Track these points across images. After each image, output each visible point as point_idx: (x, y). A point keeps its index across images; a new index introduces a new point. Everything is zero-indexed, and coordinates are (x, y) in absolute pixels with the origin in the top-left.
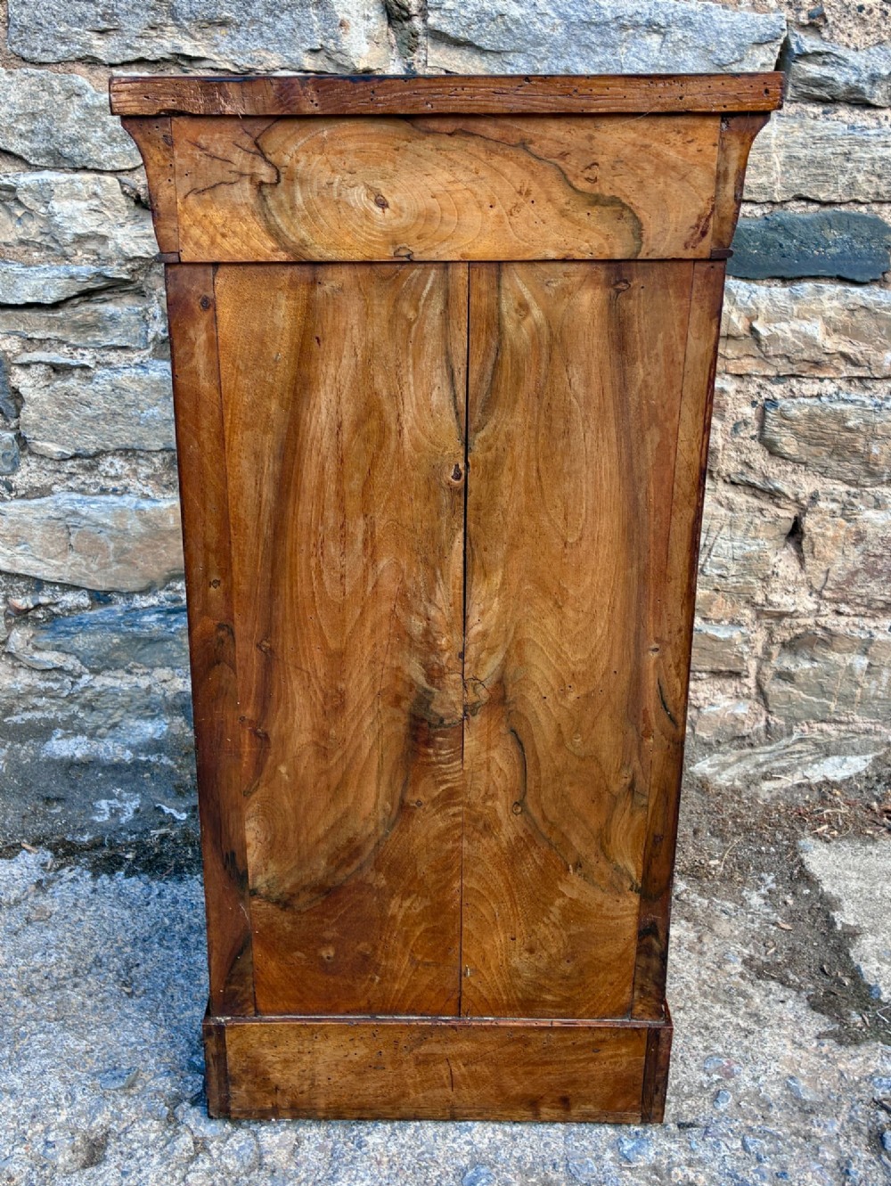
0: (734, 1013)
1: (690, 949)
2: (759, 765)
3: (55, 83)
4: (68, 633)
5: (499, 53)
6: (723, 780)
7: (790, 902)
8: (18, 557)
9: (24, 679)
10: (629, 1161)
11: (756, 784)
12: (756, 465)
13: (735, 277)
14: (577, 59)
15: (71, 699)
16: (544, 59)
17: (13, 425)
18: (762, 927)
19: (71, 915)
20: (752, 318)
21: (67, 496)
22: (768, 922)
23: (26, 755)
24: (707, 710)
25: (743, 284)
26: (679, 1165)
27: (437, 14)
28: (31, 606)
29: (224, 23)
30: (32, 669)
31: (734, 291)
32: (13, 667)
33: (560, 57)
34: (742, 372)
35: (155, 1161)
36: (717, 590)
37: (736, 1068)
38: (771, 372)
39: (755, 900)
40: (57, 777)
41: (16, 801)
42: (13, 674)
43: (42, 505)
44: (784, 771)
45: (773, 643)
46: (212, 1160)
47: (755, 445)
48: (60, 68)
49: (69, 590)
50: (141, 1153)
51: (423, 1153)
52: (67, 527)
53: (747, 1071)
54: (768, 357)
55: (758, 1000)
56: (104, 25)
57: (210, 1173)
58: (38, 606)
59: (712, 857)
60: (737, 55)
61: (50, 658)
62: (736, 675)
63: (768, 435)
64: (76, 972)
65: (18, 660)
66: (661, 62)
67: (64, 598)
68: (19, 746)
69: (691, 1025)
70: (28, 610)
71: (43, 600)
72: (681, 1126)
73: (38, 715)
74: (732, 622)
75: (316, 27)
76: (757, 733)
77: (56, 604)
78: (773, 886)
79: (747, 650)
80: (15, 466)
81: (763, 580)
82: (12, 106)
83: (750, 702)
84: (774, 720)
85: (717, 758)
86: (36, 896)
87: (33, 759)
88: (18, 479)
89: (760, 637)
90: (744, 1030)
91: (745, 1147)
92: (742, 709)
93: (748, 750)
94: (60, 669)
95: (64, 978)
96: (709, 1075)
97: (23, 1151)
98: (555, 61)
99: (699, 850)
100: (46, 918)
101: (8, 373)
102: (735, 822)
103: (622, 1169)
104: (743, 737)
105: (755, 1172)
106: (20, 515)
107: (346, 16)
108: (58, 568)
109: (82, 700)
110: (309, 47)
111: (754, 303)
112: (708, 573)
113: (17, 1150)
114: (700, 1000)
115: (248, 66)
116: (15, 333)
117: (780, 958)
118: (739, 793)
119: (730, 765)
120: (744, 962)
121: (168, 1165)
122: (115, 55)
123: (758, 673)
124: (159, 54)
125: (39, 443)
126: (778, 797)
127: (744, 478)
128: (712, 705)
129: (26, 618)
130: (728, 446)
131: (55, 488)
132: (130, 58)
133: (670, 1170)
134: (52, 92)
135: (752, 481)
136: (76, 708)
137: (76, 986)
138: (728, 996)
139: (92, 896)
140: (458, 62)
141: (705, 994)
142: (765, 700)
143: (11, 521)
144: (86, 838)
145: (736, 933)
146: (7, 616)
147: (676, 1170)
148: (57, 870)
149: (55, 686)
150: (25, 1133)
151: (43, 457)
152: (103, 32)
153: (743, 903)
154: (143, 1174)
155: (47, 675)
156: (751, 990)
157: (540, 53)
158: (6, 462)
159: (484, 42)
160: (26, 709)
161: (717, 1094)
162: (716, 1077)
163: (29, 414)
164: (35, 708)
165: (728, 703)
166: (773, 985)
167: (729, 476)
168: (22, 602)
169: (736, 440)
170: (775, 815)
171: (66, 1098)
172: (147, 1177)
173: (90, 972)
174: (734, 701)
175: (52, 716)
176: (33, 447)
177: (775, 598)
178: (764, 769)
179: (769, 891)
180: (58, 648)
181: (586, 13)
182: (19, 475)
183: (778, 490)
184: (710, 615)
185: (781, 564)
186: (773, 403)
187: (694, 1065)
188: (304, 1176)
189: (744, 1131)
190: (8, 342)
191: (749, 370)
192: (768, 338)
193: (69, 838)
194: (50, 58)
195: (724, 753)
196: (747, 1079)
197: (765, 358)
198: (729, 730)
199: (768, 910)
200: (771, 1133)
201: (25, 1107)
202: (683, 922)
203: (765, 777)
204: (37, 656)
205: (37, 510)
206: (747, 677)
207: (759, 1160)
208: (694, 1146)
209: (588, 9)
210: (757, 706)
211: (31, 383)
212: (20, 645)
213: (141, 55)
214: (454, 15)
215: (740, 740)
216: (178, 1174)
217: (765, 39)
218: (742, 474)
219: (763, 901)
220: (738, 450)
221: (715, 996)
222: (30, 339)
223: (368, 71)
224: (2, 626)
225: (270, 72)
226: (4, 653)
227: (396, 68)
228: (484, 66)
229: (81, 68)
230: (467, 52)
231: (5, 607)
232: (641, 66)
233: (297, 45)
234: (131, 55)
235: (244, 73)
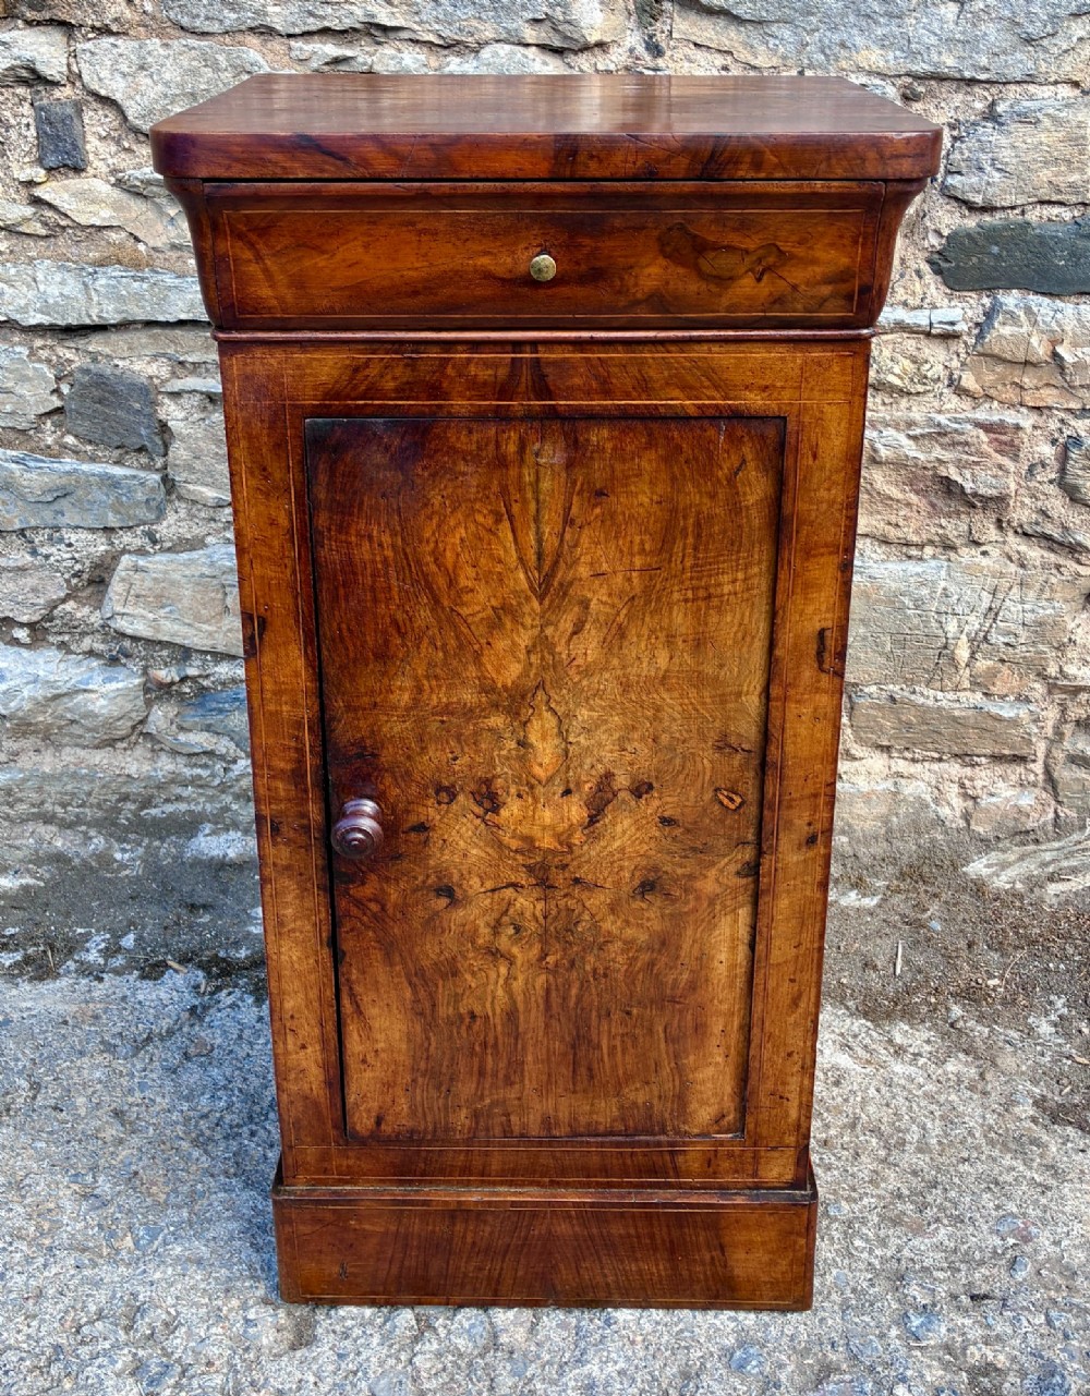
0: (1027, 1163)
1: (971, 1088)
2: (1045, 865)
3: (221, 58)
4: (221, 711)
5: (760, 23)
6: (1001, 882)
7: (1086, 1031)
8: (162, 622)
9: (166, 765)
10: (918, 1339)
11: (1041, 887)
12: (1054, 514)
13: (1037, 293)
14: (855, 31)
15: (223, 788)
16: (813, 31)
17: (159, 465)
18: (1054, 1061)
19: (236, 1048)
20: (1054, 342)
21: (223, 550)
22: (1061, 1054)
23: (167, 854)
24: (985, 801)
25: (1046, 301)
26: (975, 1344)
28: (177, 679)
30: (174, 753)
31: (1035, 309)
32: (153, 751)
33: (835, 28)
34: (1041, 404)
35: (376, 1340)
36: (1002, 661)
37: (1033, 1230)
38: (1073, 405)
39: (1045, 1029)
40: (204, 880)
41: (154, 909)
42: (152, 759)
43: (192, 561)
44: (1074, 871)
45: (1066, 722)
46: (440, 1341)
47: (1052, 490)
48: (228, 40)
49: (222, 659)
50: (357, 1332)
51: (682, 1331)
52: (224, 586)
53: (1047, 1234)
54: (1074, 387)
55: (1054, 1149)
57: (439, 1355)
58: (184, 680)
59: (991, 976)
60: (1049, 29)
61: (199, 740)
62: (1020, 759)
63: (1070, 479)
64: (251, 1118)
65: (159, 742)
66: (957, 36)
67: (216, 669)
68: (157, 843)
69: (978, 1179)
70: (172, 683)
71: (192, 672)
72: (973, 1298)
73: (183, 807)
74: (1018, 699)
76: (1043, 827)
77: (207, 676)
78: (1065, 1011)
79: (1036, 731)
80: (160, 515)
81: (1057, 649)
82: (166, 84)
83: (1037, 791)
84: (1064, 812)
85: (994, 856)
86: (192, 1025)
87: (175, 858)
88: (164, 529)
89: (1051, 715)
90: (1040, 1185)
91: (1049, 1322)
92: (1027, 800)
93: (1032, 847)
94: (210, 754)
95: (238, 1126)
96: (1003, 1239)
97: (220, 1331)
98: (828, 34)
99: (975, 967)
100: (207, 1055)
101: (154, 403)
102: (1017, 933)
103: (911, 1348)
104: (1027, 832)
105: (1062, 1350)
106: (166, 572)
108: (210, 635)
109: (236, 789)
110: (531, 16)
111: (1060, 326)
112: (993, 641)
113: (214, 1330)
114: (986, 1149)
115: (456, 37)
116: (164, 355)
117: (1077, 1099)
118: (1021, 897)
119: (1011, 864)
120: (1036, 1103)
121: (391, 1346)
122: (294, 24)
123: (1047, 756)
124: (348, 23)
125: (191, 487)
126: (1067, 902)
127: (1039, 529)
128: (992, 795)
129: (168, 693)
130: (1022, 491)
131: (209, 540)
132: (313, 28)
133: (965, 1349)
134: (217, 69)
135: (1049, 532)
136: (229, 799)
137: (253, 1134)
138: (1020, 1145)
139: (258, 1026)
140: (710, 33)
141: (992, 1143)
142: (1054, 788)
143: (155, 579)
144: (243, 953)
145: (1024, 1068)
146: (147, 690)
147: (972, 1349)
148: (212, 994)
149: (204, 773)
150: (220, 1309)
151: (194, 502)
153: (1030, 1032)
154: (363, 1357)
155: (194, 760)
156: (1045, 1138)
157: (810, 24)
158: (149, 509)
159: (739, 11)
160: (167, 801)
161: (1014, 1260)
162: (1011, 1241)
163: (179, 452)
164: (179, 798)
165: (1010, 793)
166: (1070, 1130)
167: (1021, 526)
168: (165, 674)
169: (1031, 484)
170: (1064, 925)
171: (262, 1269)
172: (368, 1359)
173: (267, 1119)
174: (1018, 789)
175: (200, 808)
176: (183, 492)
177: (1071, 670)
178: (1051, 869)
179: (1060, 1016)
180: (208, 728)
182: (165, 523)
183: (1080, 544)
184: (994, 690)
185: (1079, 630)
186: (1077, 441)
187: (985, 1227)
188: (547, 1357)
189: (1047, 1305)
190: (155, 366)
191: (1050, 402)
192: (1074, 365)
193: (222, 954)
194: (215, 27)
195: (1003, 851)
196: (1047, 1243)
197: (1069, 389)
198: (1011, 824)
199: (1060, 1041)
200: (1078, 1306)
201: (216, 1279)
202: (961, 1055)
203: (1051, 879)
204: (182, 737)
205: (187, 566)
206: (1034, 761)
207: (1066, 1337)
208: (990, 1321)
210: (1044, 795)
211: (181, 415)
212: (162, 724)
213: (326, 24)
215: (1024, 835)
216: (404, 1357)
218: (1037, 524)
219: (1053, 1030)
220: (1033, 496)
221: (1004, 1144)
222: (181, 363)
223: (601, 45)
224: (140, 702)
225: (482, 45)
226: (141, 733)
227: (634, 39)
228: (743, 37)
229: (254, 40)
230: (722, 22)
231: (142, 680)
232: (933, 40)
233: (516, 14)
234: (314, 24)
235: (450, 46)
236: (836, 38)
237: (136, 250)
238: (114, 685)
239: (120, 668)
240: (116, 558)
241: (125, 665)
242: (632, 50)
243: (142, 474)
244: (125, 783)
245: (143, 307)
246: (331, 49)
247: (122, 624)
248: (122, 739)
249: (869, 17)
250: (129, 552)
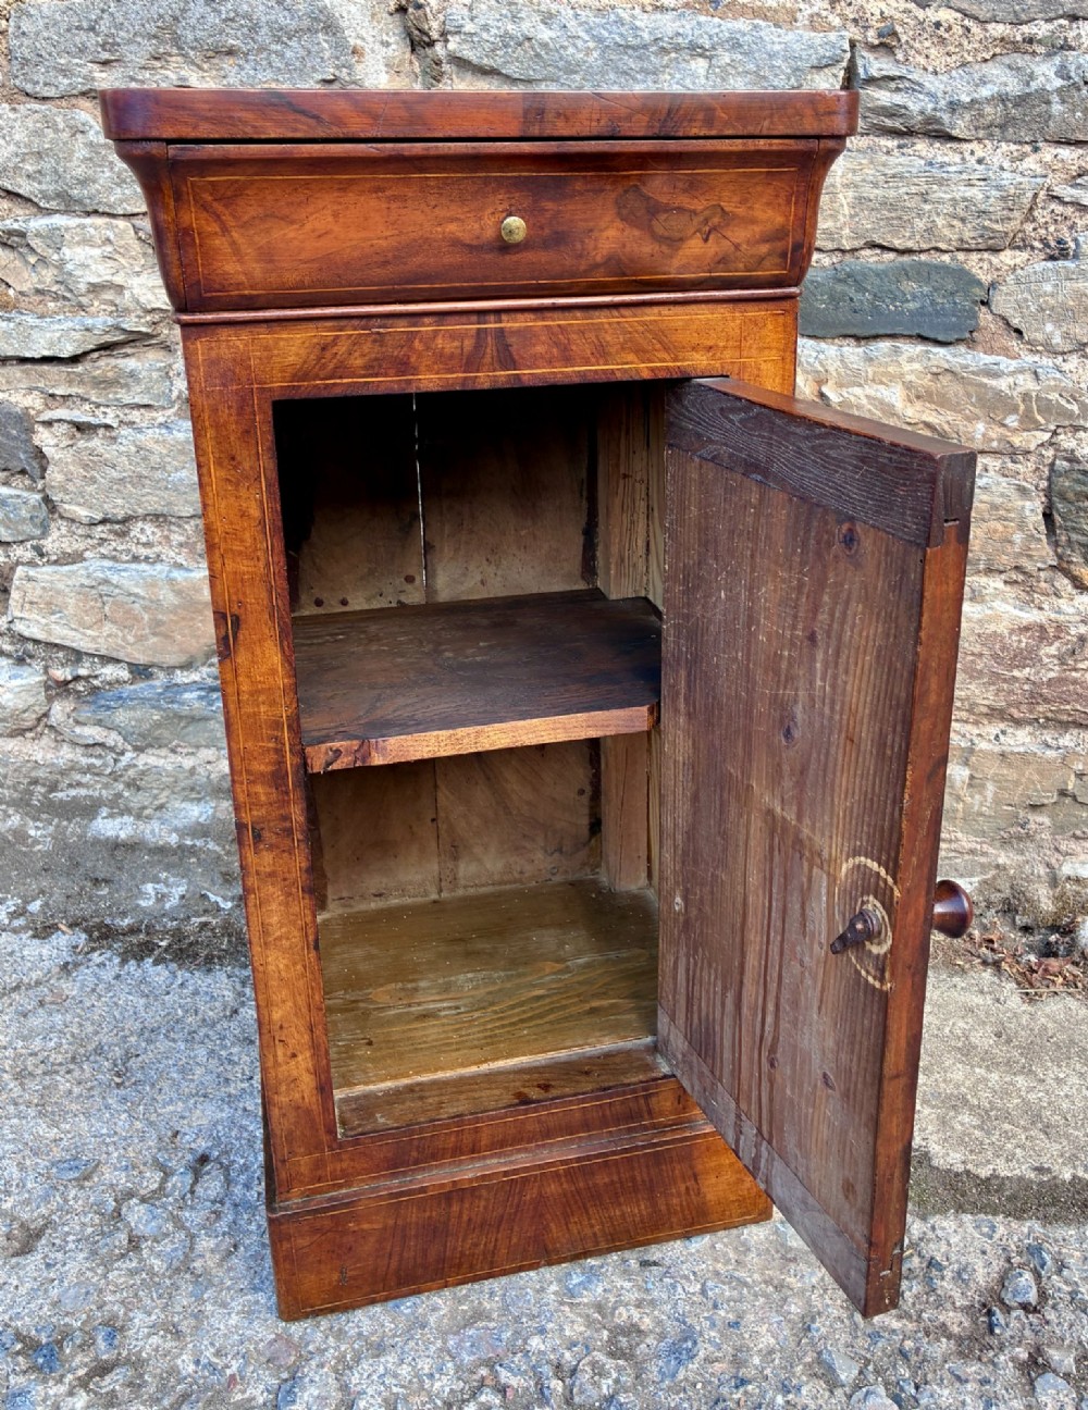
3: (59, 119)
4: (109, 708)
5: (529, 79)
8: (53, 626)
9: (67, 754)
17: (40, 487)
19: (86, 999)
20: (819, 382)
21: (98, 563)
23: (73, 834)
25: (809, 342)
27: (457, 38)
28: (71, 678)
29: (231, 52)
30: (74, 744)
32: (56, 741)
40: (103, 858)
41: (63, 880)
42: (55, 748)
43: (73, 572)
48: (64, 103)
49: (107, 662)
52: (101, 596)
56: (105, 56)
58: (77, 678)
60: (793, 82)
61: (92, 733)
65: (60, 734)
67: (104, 670)
68: (65, 823)
70: (67, 682)
71: (83, 672)
73: (83, 792)
75: (327, 55)
77: (96, 677)
80: (45, 533)
82: (17, 144)
86: (58, 979)
87: (80, 837)
88: (49, 544)
94: (102, 745)
101: (30, 431)
106: (52, 582)
107: (359, 42)
108: (94, 639)
109: (126, 778)
110: (320, 77)
111: (823, 366)
116: (36, 388)
124: (164, 85)
125: (66, 506)
129: (67, 691)
131: (87, 554)
134: (57, 131)
136: (121, 787)
139: (113, 982)
143: (44, 588)
144: (128, 922)
146: (48, 688)
148: (87, 953)
149: (98, 762)
151: (73, 521)
152: (105, 63)
155: (90, 751)
157: (573, 80)
158: (35, 526)
159: (510, 70)
160: (70, 786)
163: (54, 475)
164: (79, 784)
168: (61, 673)
175: (97, 794)
176: (62, 510)
180: (99, 723)
181: (622, 35)
182: (50, 539)
190: (30, 398)
193: (108, 921)
194: (50, 92)
204: (78, 730)
205: (69, 577)
209: (623, 30)
211: (54, 442)
212: (62, 718)
214: (476, 39)
217: (824, 62)
222: (52, 396)
224: (42, 697)
226: (46, 726)
229: (85, 103)
230: (496, 80)
231: (45, 678)
233: (308, 73)
237: (7, 295)
238: (19, 682)
239: (26, 668)
240: (13, 569)
241: (30, 665)
243: (25, 494)
244: (34, 768)
245: (12, 345)
247: (19, 627)
248: (30, 730)
249: (627, 74)
250: (23, 564)
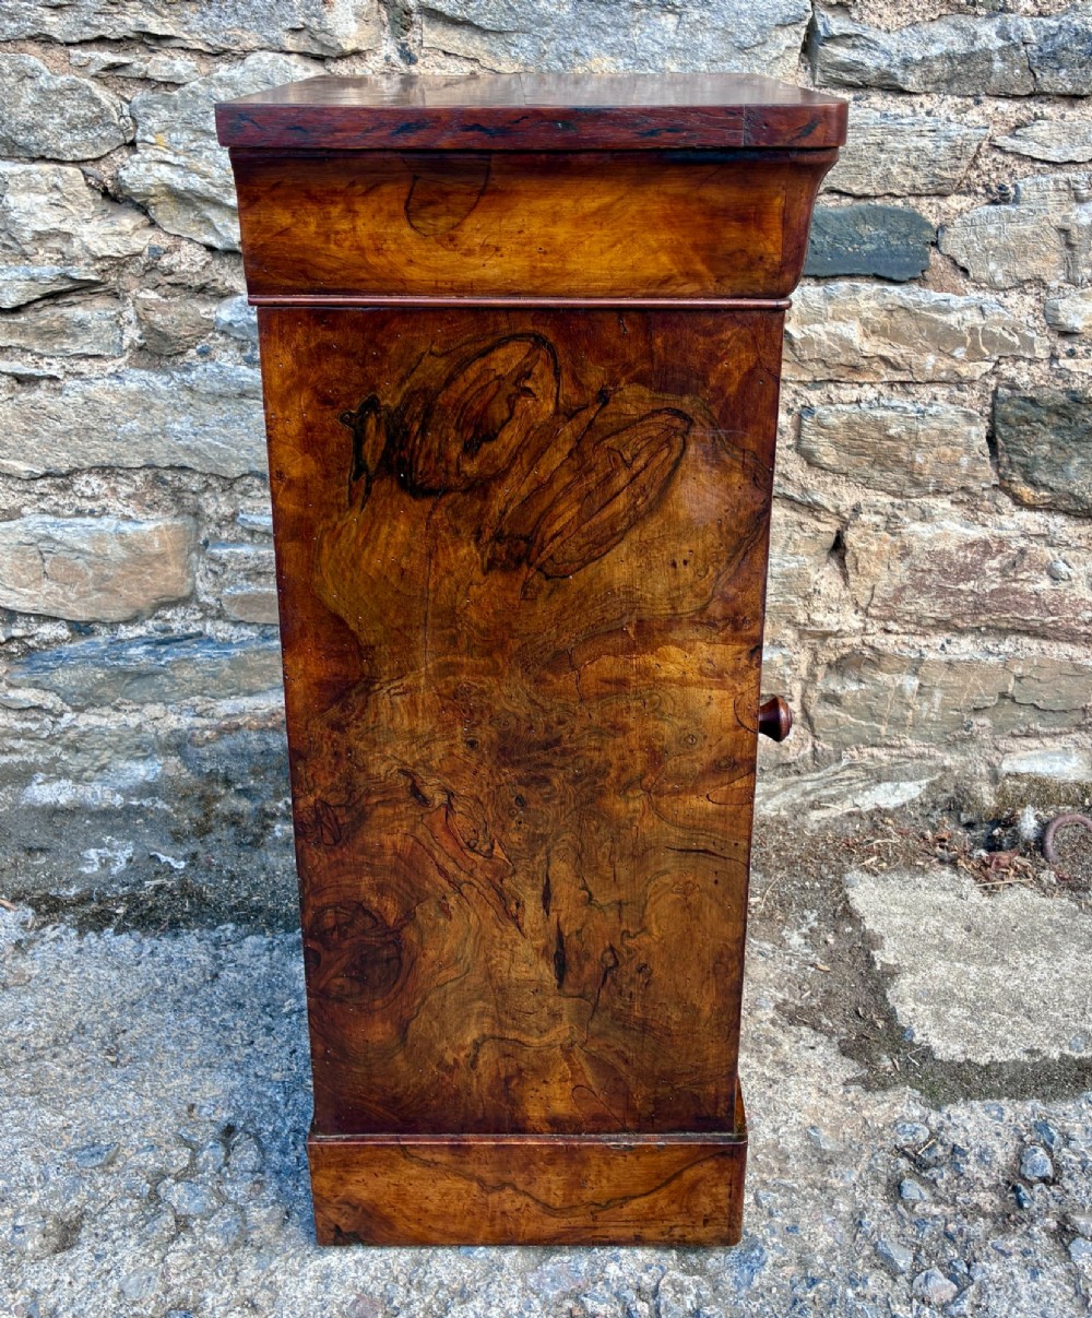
2: (806, 794)
3: (4, 65)
4: (46, 669)
5: (501, 33)
6: (767, 810)
7: (831, 941)
11: (803, 814)
12: (793, 477)
14: (587, 40)
15: (52, 740)
16: (549, 40)
18: (799, 969)
19: (53, 978)
21: (37, 517)
22: (806, 963)
23: (4, 802)
28: (4, 640)
33: (569, 38)
35: (133, 1241)
38: (805, 378)
39: (796, 940)
40: (39, 825)
43: (10, 529)
44: (833, 799)
45: (818, 664)
46: (194, 1240)
47: (791, 455)
48: (10, 47)
49: (44, 621)
50: (118, 1234)
52: (40, 550)
53: (768, 1123)
54: (803, 361)
55: (787, 1047)
57: (191, 1252)
58: (10, 639)
59: (752, 895)
60: (759, 38)
61: (28, 696)
63: (805, 445)
64: (56, 1041)
66: (678, 45)
67: (41, 630)
71: (17, 632)
73: (16, 758)
74: (770, 645)
75: (296, 3)
76: (803, 759)
77: (32, 637)
78: (816, 924)
79: (789, 672)
81: (804, 598)
83: (795, 727)
84: (821, 745)
85: (760, 786)
86: (15, 958)
87: (12, 806)
89: (804, 658)
90: (769, 1079)
93: (794, 778)
94: (38, 708)
95: (42, 1049)
98: (563, 42)
100: (24, 982)
102: (779, 856)
104: (789, 765)
108: (31, 598)
109: (64, 741)
110: (289, 26)
115: (223, 46)
117: (814, 1002)
118: (784, 823)
119: (775, 794)
120: (777, 1007)
121: (147, 1246)
122: (71, 33)
123: (803, 696)
124: (121, 32)
125: (4, 461)
126: (827, 827)
127: (781, 491)
131: (25, 510)
132: (89, 36)
134: (1, 74)
135: (790, 494)
136: (59, 750)
137: (55, 1055)
139: (77, 957)
140: (457, 43)
142: (811, 724)
144: (73, 892)
145: (772, 976)
148: (39, 928)
149: (33, 726)
151: (9, 476)
152: (56, 8)
153: (782, 943)
154: (119, 1257)
155: (25, 714)
156: (781, 1037)
157: (546, 34)
159: (483, 22)
164: (12, 750)
166: (803, 1029)
170: (822, 847)
172: (123, 1259)
175: (31, 759)
177: (818, 617)
178: (812, 798)
179: (810, 929)
180: (35, 685)
183: (817, 503)
185: (823, 581)
186: (809, 410)
191: (784, 375)
192: (801, 343)
193: (53, 892)
195: (768, 782)
197: (800, 364)
198: (773, 757)
199: (807, 951)
203: (812, 806)
204: (11, 693)
206: (791, 700)
207: (771, 1214)
210: (802, 731)
213: (101, 33)
215: (785, 767)
216: (157, 1255)
217: (787, 21)
218: (779, 486)
219: (803, 941)
223: (357, 53)
225: (247, 52)
227: (389, 48)
228: (486, 47)
229: (33, 48)
230: (466, 33)
232: (657, 48)
233: (276, 23)
234: (90, 33)
235: (219, 54)
236: (570, 46)
242: (387, 58)
246: (108, 56)
249: (598, 27)
